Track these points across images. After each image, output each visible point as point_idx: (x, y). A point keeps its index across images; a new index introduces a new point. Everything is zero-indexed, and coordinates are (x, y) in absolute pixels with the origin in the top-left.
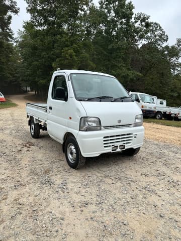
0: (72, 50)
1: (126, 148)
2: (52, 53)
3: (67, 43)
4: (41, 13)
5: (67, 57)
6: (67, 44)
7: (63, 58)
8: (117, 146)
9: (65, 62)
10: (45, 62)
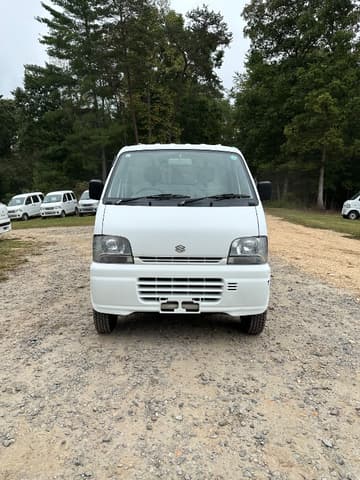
0: (328, 94)
1: (202, 309)
2: (285, 106)
3: (316, 80)
4: (269, 32)
5: (316, 111)
6: (317, 83)
7: (308, 114)
8: (177, 303)
9: (311, 121)
10: (272, 127)
